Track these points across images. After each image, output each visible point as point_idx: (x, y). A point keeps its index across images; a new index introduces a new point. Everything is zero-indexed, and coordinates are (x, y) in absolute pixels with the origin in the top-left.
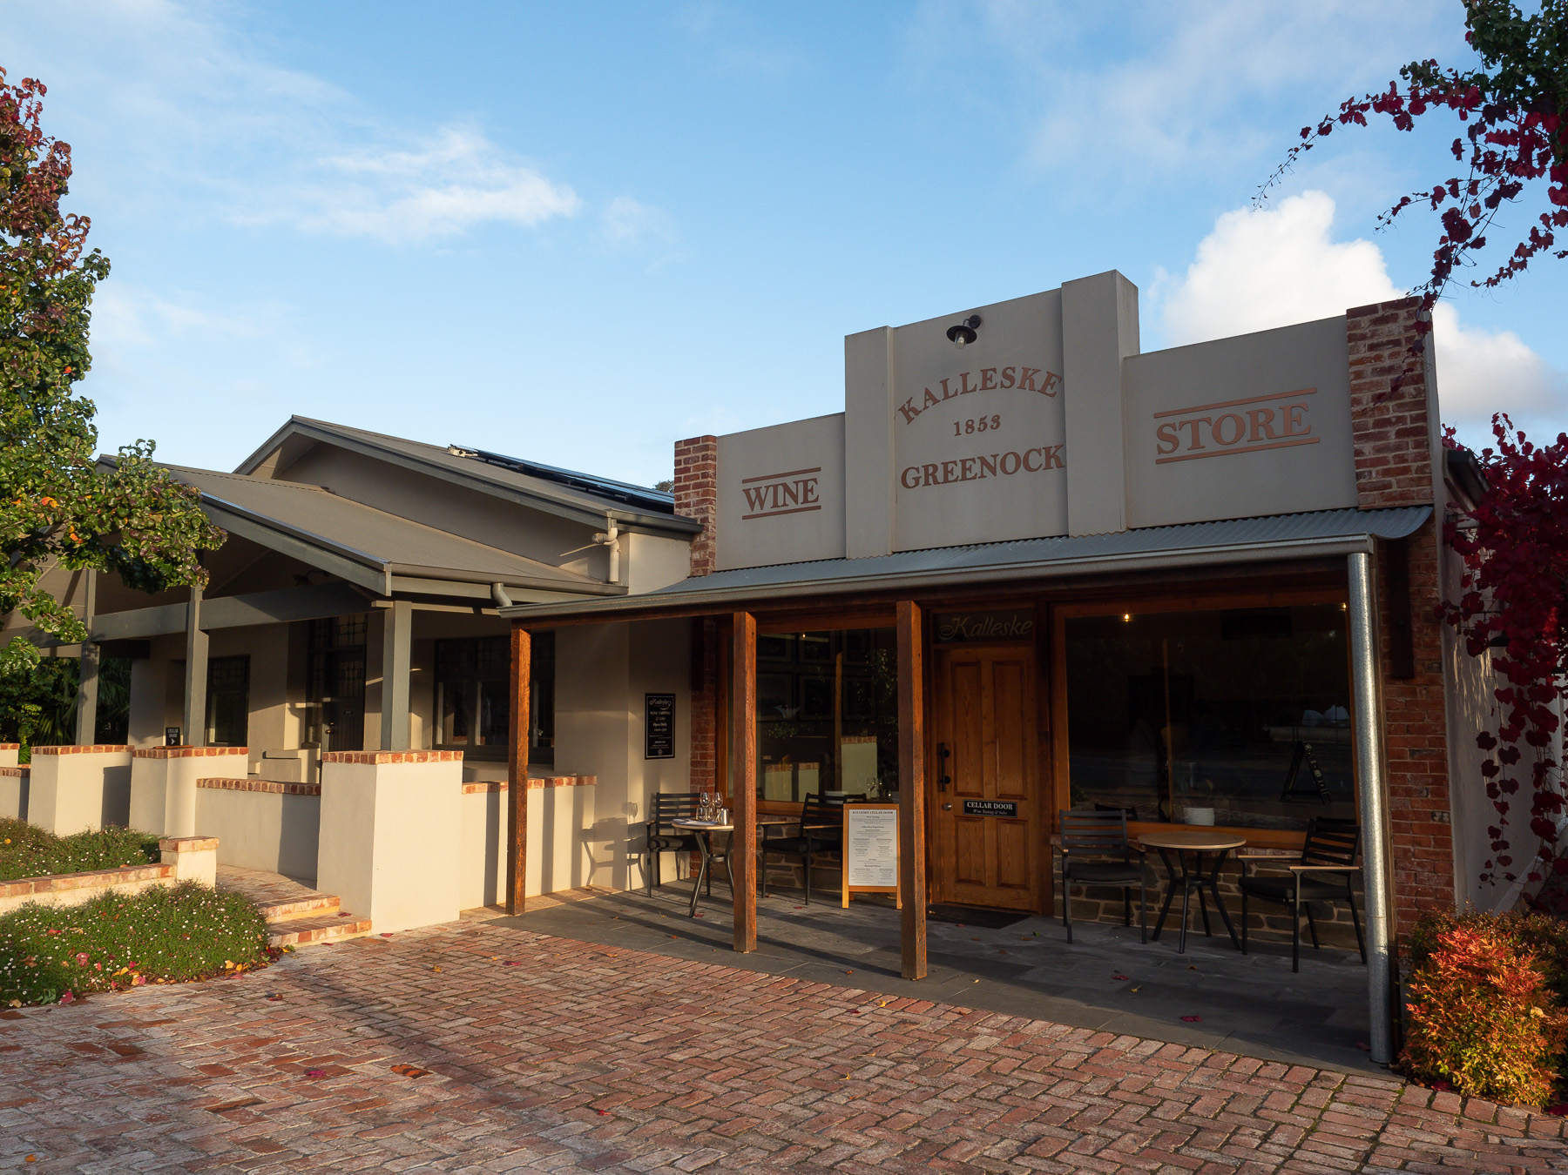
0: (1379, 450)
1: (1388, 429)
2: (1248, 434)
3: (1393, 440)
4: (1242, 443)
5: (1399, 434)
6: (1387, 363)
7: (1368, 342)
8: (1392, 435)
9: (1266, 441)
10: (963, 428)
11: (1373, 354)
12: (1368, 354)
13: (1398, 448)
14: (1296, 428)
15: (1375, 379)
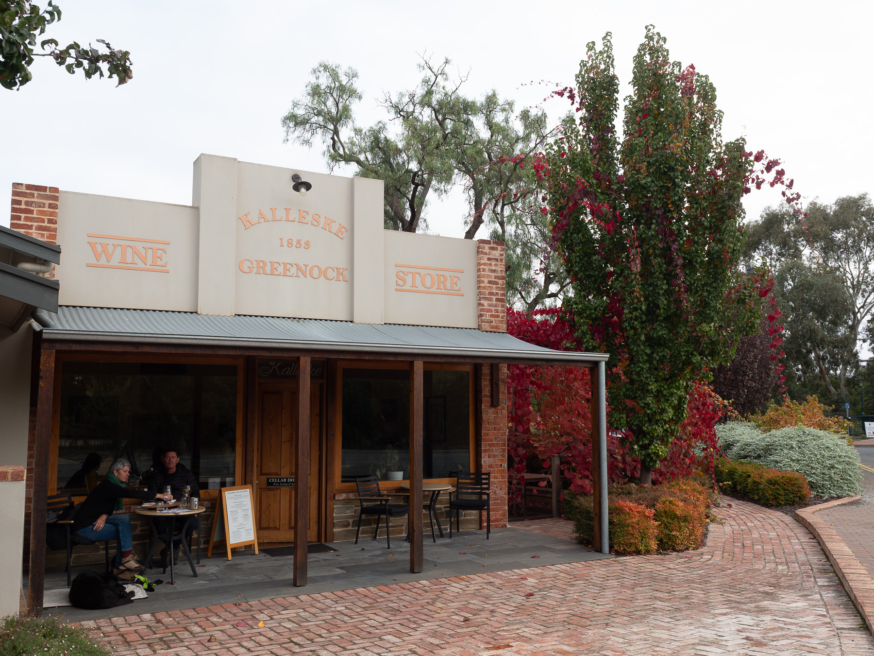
0: (490, 305)
1: (493, 297)
2: (436, 286)
3: (494, 302)
4: (434, 289)
5: (497, 300)
6: (493, 268)
7: (488, 256)
8: (494, 299)
9: (443, 291)
10: (285, 243)
11: (489, 262)
12: (487, 262)
13: (496, 306)
14: (456, 288)
15: (490, 274)
